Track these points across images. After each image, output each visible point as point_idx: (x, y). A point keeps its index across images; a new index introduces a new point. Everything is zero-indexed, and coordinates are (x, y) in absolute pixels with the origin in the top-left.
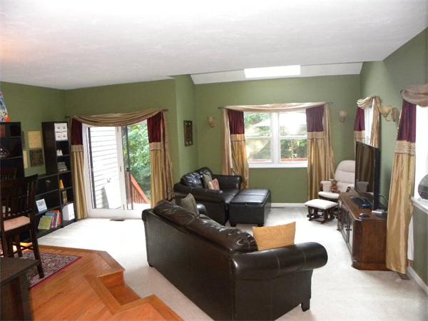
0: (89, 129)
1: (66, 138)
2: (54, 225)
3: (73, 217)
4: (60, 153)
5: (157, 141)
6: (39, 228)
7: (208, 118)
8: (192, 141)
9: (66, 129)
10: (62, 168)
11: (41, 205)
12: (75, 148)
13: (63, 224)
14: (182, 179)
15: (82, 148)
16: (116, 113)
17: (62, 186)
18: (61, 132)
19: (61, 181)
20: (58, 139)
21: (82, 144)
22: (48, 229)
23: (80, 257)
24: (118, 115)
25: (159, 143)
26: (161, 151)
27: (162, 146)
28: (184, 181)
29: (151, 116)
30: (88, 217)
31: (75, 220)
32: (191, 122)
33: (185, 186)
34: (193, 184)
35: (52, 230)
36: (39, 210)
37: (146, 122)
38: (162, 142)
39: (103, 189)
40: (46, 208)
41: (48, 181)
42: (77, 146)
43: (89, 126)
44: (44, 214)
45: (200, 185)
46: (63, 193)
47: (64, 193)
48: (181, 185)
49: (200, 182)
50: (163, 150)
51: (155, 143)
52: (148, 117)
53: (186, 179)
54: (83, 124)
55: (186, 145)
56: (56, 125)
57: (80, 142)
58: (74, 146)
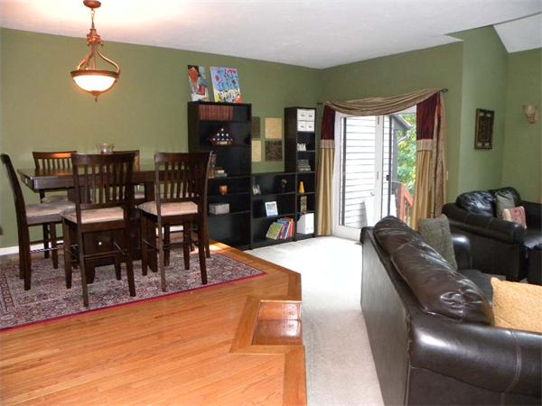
0: (345, 119)
1: (312, 130)
2: (284, 235)
3: (312, 231)
4: (302, 148)
5: (428, 138)
6: (267, 236)
7: (524, 107)
8: (490, 142)
9: (313, 118)
10: (304, 167)
11: (272, 209)
12: (324, 143)
13: (296, 237)
14: (459, 199)
15: (333, 144)
16: (376, 97)
17: (302, 190)
18: (306, 122)
19: (302, 183)
20: (300, 129)
21: (333, 138)
22: (275, 238)
23: (264, 273)
24: (379, 100)
25: (430, 140)
26: (431, 152)
27: (435, 145)
28: (462, 202)
29: (423, 100)
30: (331, 235)
31: (314, 236)
32: (492, 113)
33: (461, 211)
34: (475, 208)
35: (279, 242)
36: (268, 215)
37: (414, 109)
38: (435, 139)
39: (363, 204)
40: (277, 214)
41: (285, 181)
42: (328, 141)
43: (345, 115)
44: (274, 219)
45: (488, 211)
46: (302, 198)
47: (304, 199)
48: (456, 208)
49: (489, 207)
50: (435, 151)
51: (425, 140)
52: (418, 102)
53: (466, 198)
54: (337, 113)
55: (476, 148)
56: (300, 112)
57: (332, 136)
58: (323, 141)
